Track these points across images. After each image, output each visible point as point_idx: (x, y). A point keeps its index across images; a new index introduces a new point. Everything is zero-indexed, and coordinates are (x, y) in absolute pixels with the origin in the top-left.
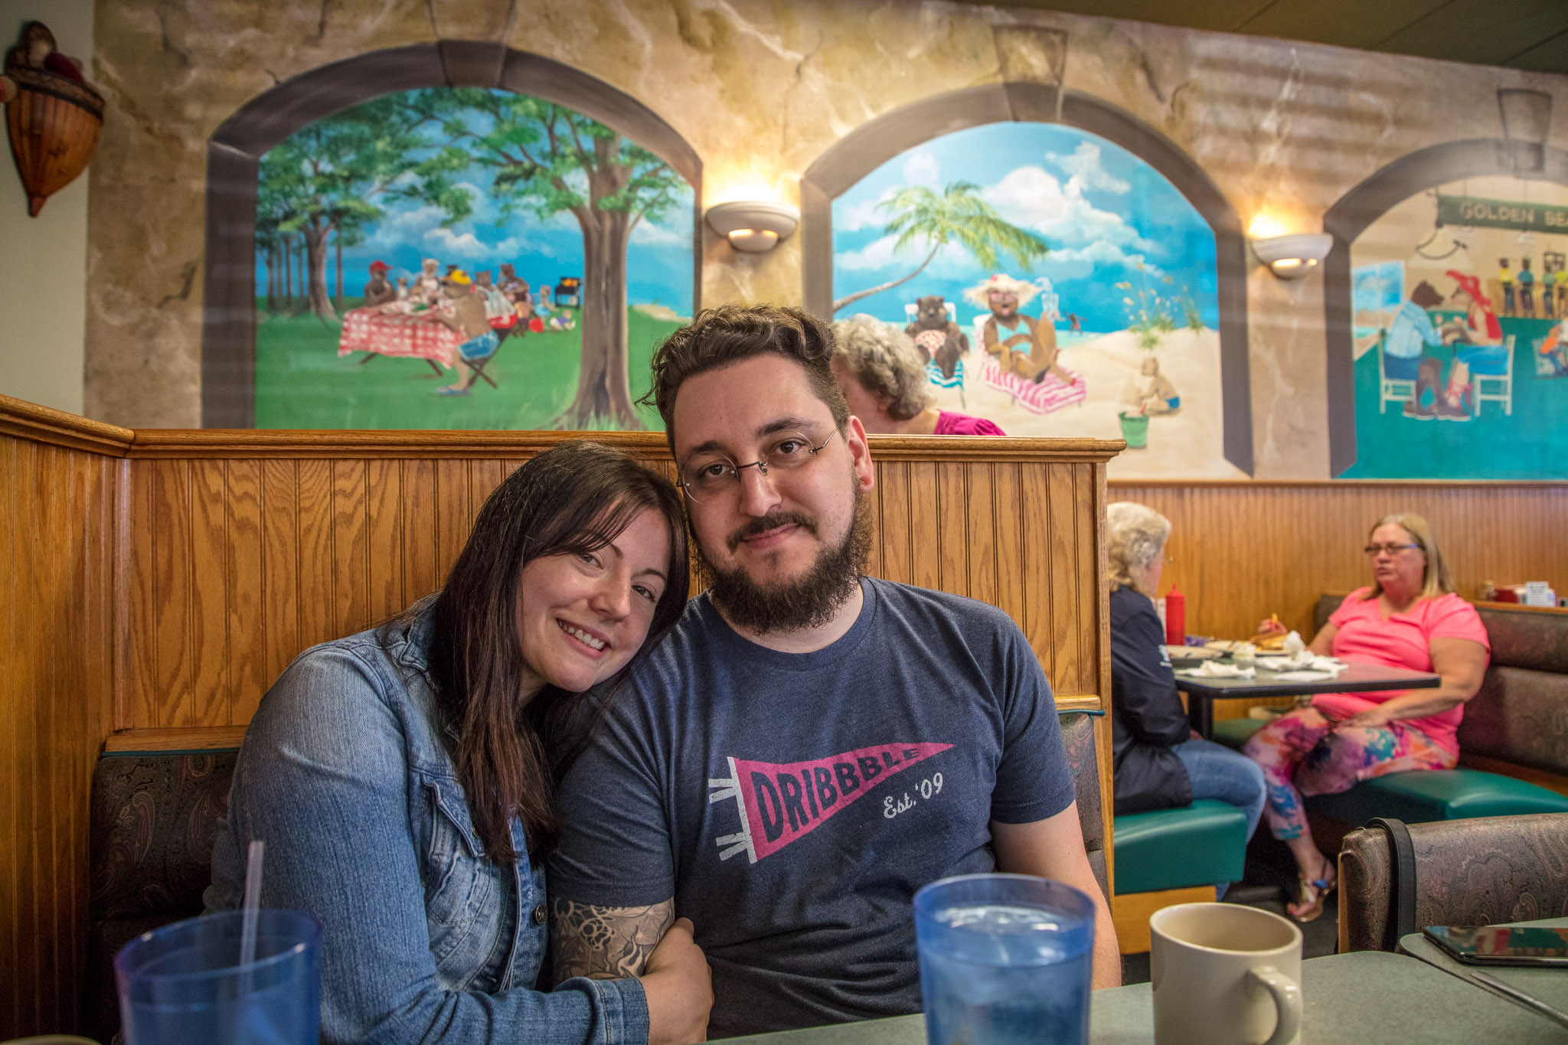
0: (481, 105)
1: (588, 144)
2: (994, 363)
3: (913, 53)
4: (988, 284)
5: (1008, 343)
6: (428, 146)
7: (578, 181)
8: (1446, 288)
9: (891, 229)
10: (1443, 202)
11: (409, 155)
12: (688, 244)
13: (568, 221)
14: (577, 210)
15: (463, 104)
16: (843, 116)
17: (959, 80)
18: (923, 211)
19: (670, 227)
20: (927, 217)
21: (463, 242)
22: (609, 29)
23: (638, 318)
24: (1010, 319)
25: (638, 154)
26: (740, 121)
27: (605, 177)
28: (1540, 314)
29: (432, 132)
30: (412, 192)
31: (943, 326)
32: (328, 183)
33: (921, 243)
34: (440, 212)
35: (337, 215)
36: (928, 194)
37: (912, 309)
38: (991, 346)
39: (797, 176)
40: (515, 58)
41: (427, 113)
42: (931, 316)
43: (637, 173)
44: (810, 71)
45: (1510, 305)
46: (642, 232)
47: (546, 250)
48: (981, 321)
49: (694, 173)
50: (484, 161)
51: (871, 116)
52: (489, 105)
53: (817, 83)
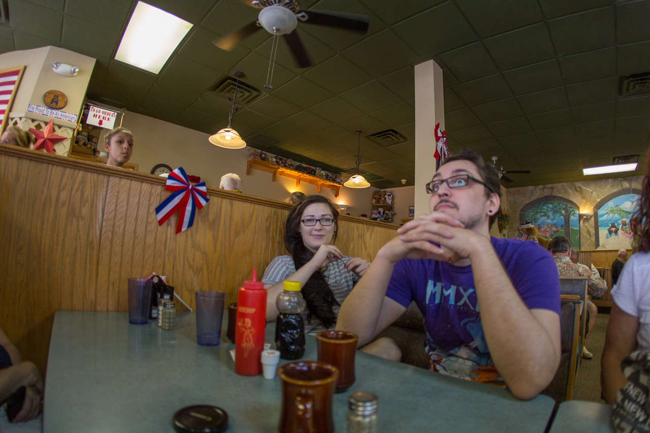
0: (550, 204)
1: (564, 207)
2: (623, 232)
3: (608, 187)
4: (622, 220)
5: (625, 228)
6: (544, 209)
7: (563, 212)
9: (607, 213)
11: (542, 211)
12: (578, 219)
13: (562, 217)
14: (563, 216)
15: (548, 204)
16: (598, 198)
17: (615, 190)
18: (611, 210)
19: (576, 217)
20: (612, 211)
21: (549, 221)
22: (566, 191)
23: (572, 229)
24: (625, 225)
25: (571, 207)
26: (584, 201)
27: (567, 211)
29: (545, 207)
30: (543, 215)
31: (615, 227)
32: (533, 215)
33: (611, 215)
34: (546, 218)
35: (534, 219)
36: (612, 208)
37: (610, 225)
38: (622, 229)
39: (593, 208)
40: (554, 197)
41: (544, 206)
42: (613, 226)
43: (571, 210)
44: (593, 192)
46: (572, 218)
47: (560, 221)
48: (621, 226)
49: (578, 208)
50: (551, 211)
51: (603, 197)
52: (552, 203)
53: (594, 194)
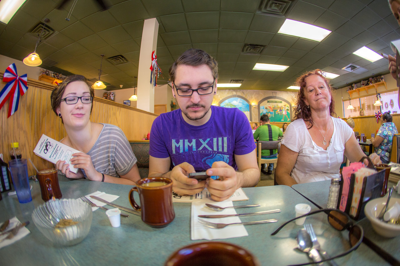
8: (268, 108)
10: (268, 101)
16: (221, 98)
17: (229, 95)
28: (276, 109)
36: (227, 103)
39: (218, 103)
45: (274, 109)
53: (219, 96)
